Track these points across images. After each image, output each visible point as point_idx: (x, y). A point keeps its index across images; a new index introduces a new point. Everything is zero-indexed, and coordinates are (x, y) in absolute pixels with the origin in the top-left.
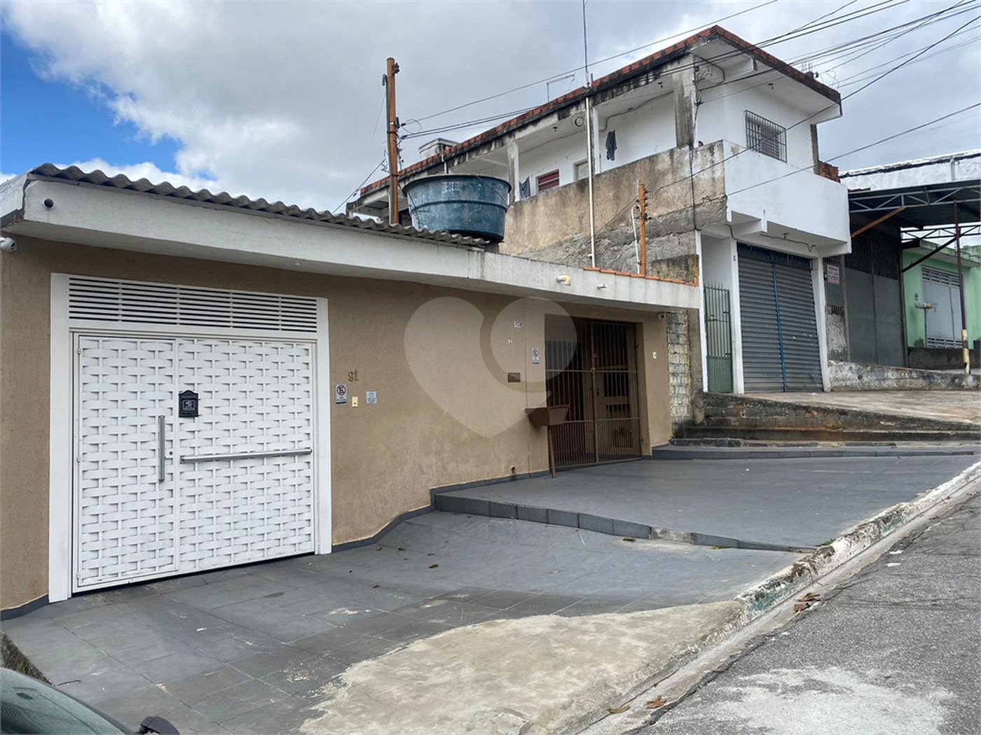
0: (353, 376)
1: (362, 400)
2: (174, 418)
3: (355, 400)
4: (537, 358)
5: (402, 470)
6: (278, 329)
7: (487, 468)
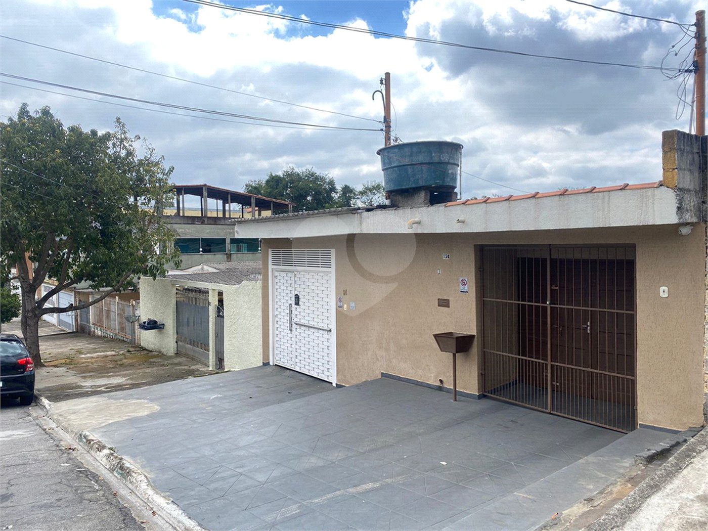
0: (345, 293)
1: (348, 306)
2: (293, 305)
3: (345, 306)
4: (466, 287)
5: (367, 354)
6: (319, 267)
7: (420, 372)
